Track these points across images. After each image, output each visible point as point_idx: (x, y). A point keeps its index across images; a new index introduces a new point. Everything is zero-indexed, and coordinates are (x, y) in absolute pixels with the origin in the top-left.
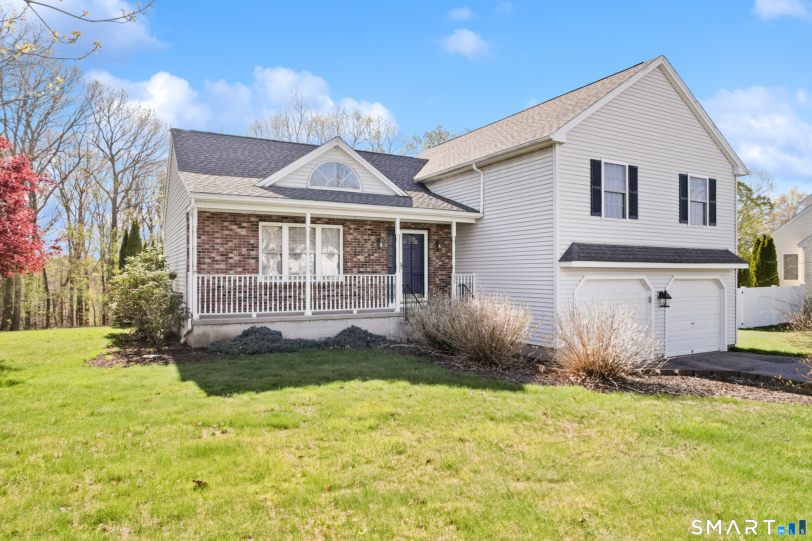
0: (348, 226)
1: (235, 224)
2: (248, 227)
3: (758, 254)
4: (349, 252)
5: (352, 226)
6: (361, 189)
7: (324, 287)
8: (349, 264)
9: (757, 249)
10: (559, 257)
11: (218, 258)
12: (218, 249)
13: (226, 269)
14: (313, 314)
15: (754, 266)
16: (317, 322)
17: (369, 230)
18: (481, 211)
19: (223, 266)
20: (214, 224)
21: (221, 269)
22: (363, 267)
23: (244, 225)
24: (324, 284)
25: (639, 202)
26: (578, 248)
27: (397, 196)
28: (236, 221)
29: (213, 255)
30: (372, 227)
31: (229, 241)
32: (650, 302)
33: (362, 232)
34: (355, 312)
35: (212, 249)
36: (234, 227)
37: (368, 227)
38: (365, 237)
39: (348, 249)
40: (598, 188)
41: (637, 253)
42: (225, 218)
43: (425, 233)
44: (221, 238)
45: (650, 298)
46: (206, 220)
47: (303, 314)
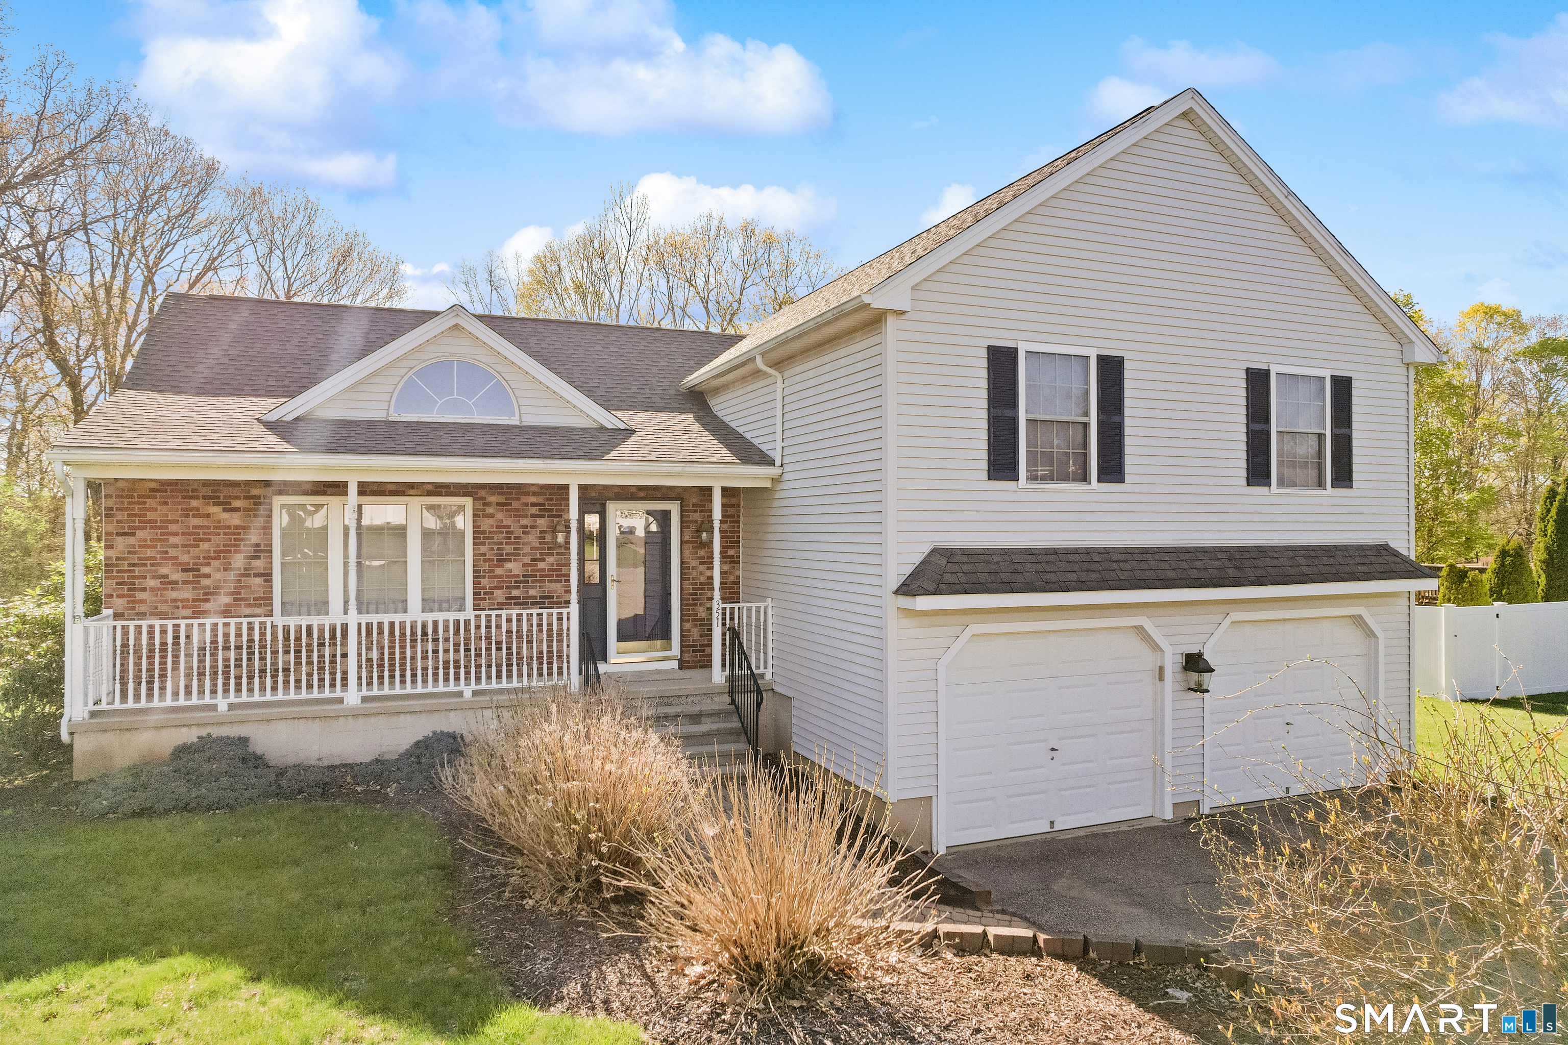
0: (484, 499)
1: (215, 504)
2: (246, 510)
3: (1552, 523)
4: (484, 555)
5: (493, 499)
6: (517, 417)
7: (424, 633)
8: (485, 582)
9: (1549, 511)
10: (894, 584)
11: (175, 577)
12: (177, 558)
13: (194, 600)
14: (365, 699)
15: (1542, 550)
16: (373, 720)
17: (533, 505)
18: (778, 463)
19: (187, 594)
20: (166, 504)
21: (182, 601)
22: (518, 587)
23: (236, 504)
24: (424, 627)
25: (1127, 441)
26: (943, 562)
27: (603, 428)
28: (219, 497)
29: (164, 571)
30: (540, 500)
31: (201, 540)
32: (1161, 678)
33: (517, 510)
34: (468, 694)
35: (162, 559)
36: (215, 510)
37: (533, 499)
38: (524, 521)
39: (483, 549)
40: (1008, 413)
41: (1115, 566)
42: (193, 491)
43: (674, 508)
44: (184, 534)
45: (1161, 669)
46: (149, 497)
47: (340, 701)
